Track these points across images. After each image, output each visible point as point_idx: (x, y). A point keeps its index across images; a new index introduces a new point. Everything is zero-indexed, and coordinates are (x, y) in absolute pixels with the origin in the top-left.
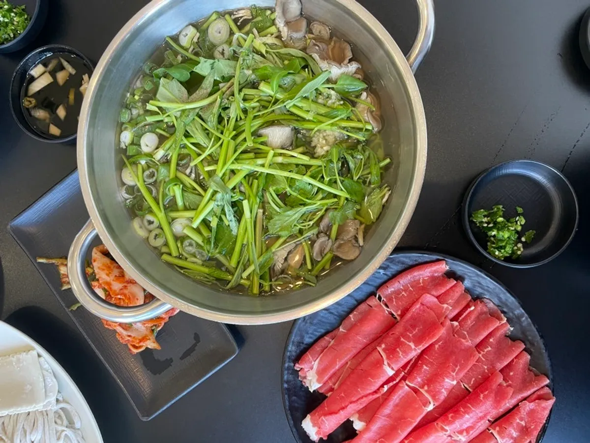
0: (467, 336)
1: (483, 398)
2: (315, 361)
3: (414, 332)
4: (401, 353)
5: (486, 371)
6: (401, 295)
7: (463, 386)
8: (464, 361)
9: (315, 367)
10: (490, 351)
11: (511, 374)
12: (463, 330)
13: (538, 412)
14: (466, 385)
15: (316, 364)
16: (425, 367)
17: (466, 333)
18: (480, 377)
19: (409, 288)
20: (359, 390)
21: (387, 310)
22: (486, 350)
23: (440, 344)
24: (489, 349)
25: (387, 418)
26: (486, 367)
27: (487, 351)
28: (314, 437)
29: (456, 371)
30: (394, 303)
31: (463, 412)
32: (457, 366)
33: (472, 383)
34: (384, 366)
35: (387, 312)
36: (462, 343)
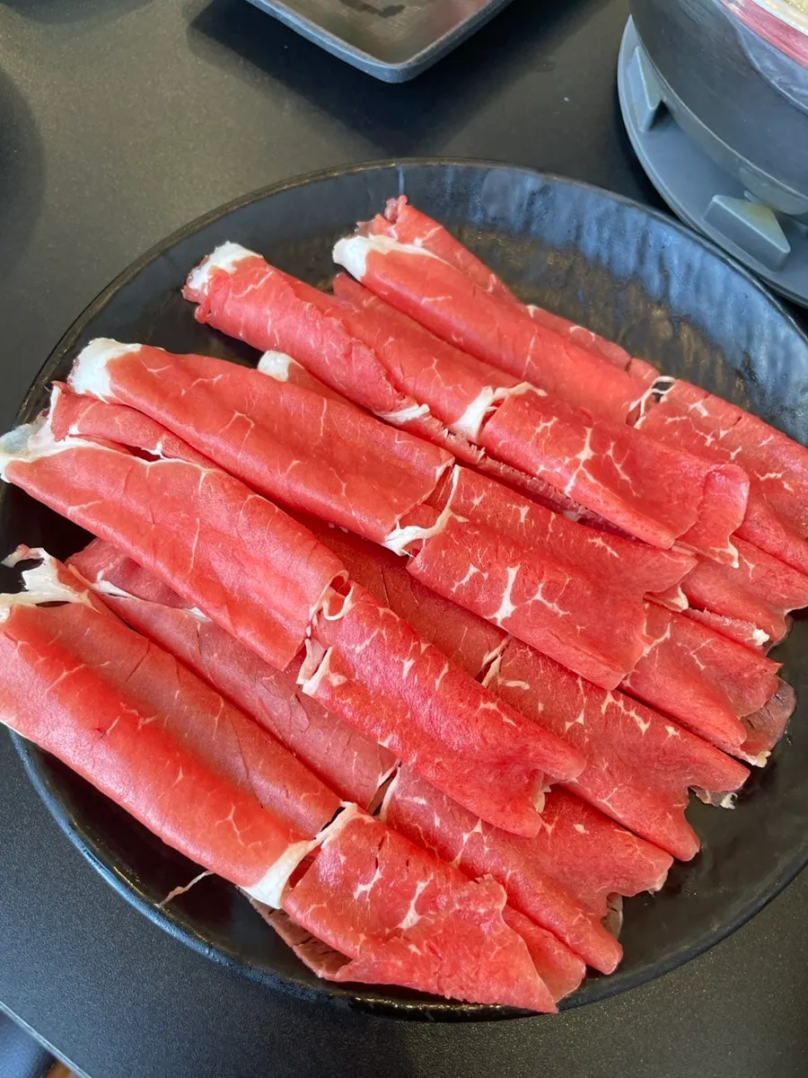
0: (661, 640)
1: (486, 711)
2: (424, 247)
3: (618, 467)
4: (549, 424)
5: (568, 725)
6: (702, 434)
7: (487, 658)
8: (582, 633)
9: (408, 249)
10: (638, 730)
11: (580, 828)
12: (674, 626)
13: (478, 956)
14: (495, 665)
15: (416, 248)
16: (524, 511)
17: (668, 634)
18: (541, 707)
19: (734, 451)
20: (391, 339)
21: (639, 406)
22: (632, 714)
23: (609, 549)
24: (644, 727)
25: (326, 433)
26: (581, 720)
27: (632, 719)
28: (199, 281)
29: (549, 605)
30: (670, 420)
31: (417, 648)
32: (562, 605)
33: (512, 684)
34: (490, 389)
35: (633, 406)
36: (633, 623)
